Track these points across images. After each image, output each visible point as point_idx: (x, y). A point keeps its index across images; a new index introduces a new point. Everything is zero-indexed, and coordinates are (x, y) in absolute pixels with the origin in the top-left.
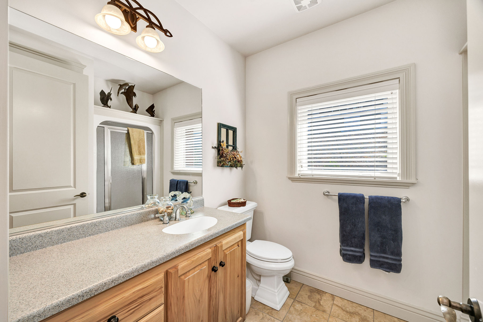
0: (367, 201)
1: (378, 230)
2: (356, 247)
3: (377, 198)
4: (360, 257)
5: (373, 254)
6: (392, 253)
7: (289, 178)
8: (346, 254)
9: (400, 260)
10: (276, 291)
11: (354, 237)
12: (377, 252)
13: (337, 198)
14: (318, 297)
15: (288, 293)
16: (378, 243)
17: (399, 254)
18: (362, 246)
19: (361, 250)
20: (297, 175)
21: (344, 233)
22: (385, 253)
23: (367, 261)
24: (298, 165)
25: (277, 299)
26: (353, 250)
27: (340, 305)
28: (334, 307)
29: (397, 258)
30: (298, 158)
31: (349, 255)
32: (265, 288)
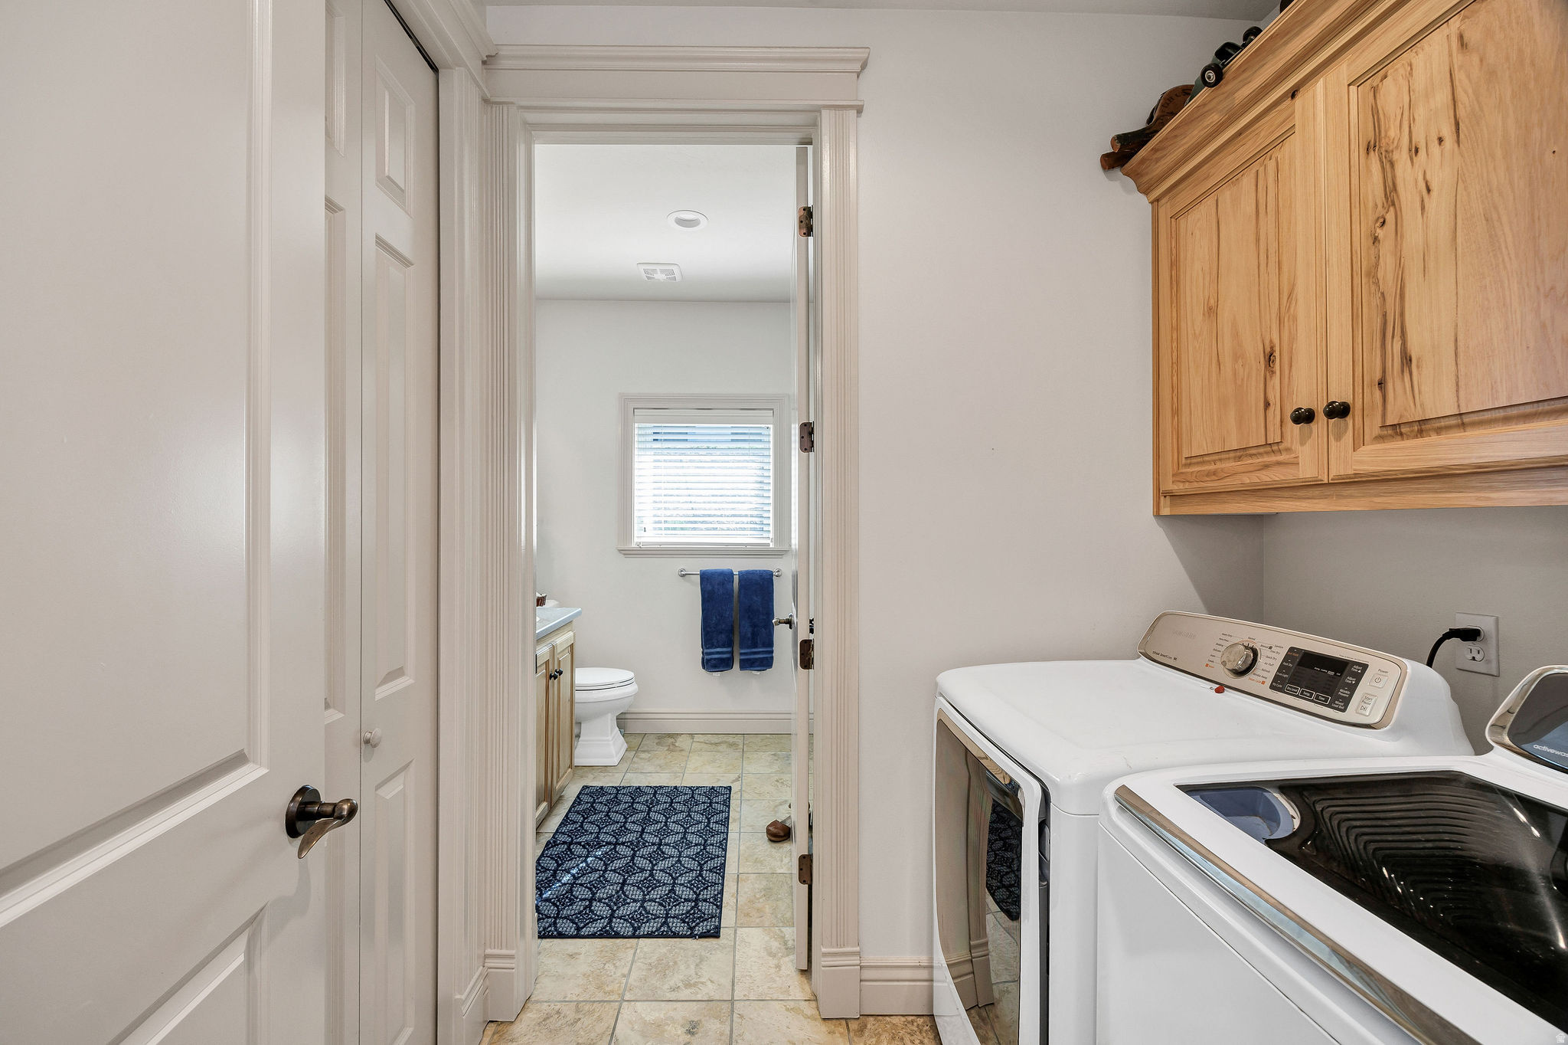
0: (736, 579)
1: (749, 617)
2: (723, 646)
3: (748, 573)
4: (728, 659)
5: (743, 651)
6: (764, 645)
7: (619, 550)
8: (711, 659)
9: (772, 652)
10: (610, 738)
11: (721, 633)
12: (748, 648)
13: (698, 579)
14: (671, 740)
15: (625, 746)
16: (749, 635)
17: (770, 644)
18: (730, 644)
19: (729, 649)
20: (634, 545)
21: (709, 629)
22: (756, 647)
23: (736, 666)
24: (636, 527)
25: (613, 750)
26: (719, 652)
27: (702, 741)
28: (694, 744)
29: (769, 649)
30: (636, 514)
31: (715, 659)
32: (587, 741)
